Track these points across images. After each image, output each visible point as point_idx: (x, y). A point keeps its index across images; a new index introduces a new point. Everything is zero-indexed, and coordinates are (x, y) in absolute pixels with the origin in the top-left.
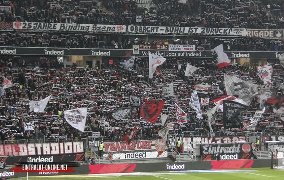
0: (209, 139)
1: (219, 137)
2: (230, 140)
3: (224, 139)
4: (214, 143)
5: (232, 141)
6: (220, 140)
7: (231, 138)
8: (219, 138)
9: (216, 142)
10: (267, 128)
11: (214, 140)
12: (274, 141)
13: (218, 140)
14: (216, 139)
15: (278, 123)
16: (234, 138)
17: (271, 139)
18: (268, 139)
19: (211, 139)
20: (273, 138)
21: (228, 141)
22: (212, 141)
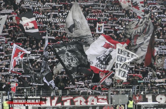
0: (52, 98)
1: (67, 96)
2: (83, 100)
3: (75, 100)
4: (59, 105)
5: (86, 102)
6: (69, 101)
7: (86, 98)
8: (68, 98)
9: (63, 104)
10: (140, 83)
11: (60, 101)
12: (150, 102)
13: (66, 101)
14: (63, 99)
15: (158, 75)
16: (90, 98)
17: (146, 100)
18: (142, 99)
19: (56, 99)
20: (149, 97)
21: (81, 102)
22: (57, 103)
